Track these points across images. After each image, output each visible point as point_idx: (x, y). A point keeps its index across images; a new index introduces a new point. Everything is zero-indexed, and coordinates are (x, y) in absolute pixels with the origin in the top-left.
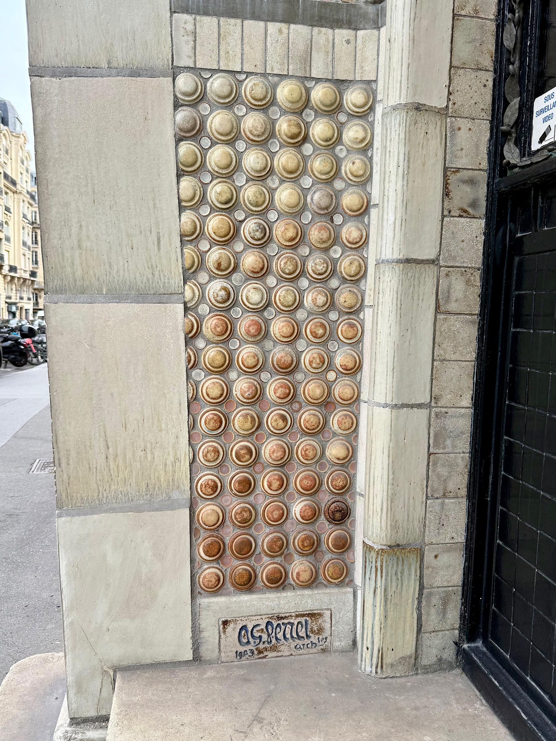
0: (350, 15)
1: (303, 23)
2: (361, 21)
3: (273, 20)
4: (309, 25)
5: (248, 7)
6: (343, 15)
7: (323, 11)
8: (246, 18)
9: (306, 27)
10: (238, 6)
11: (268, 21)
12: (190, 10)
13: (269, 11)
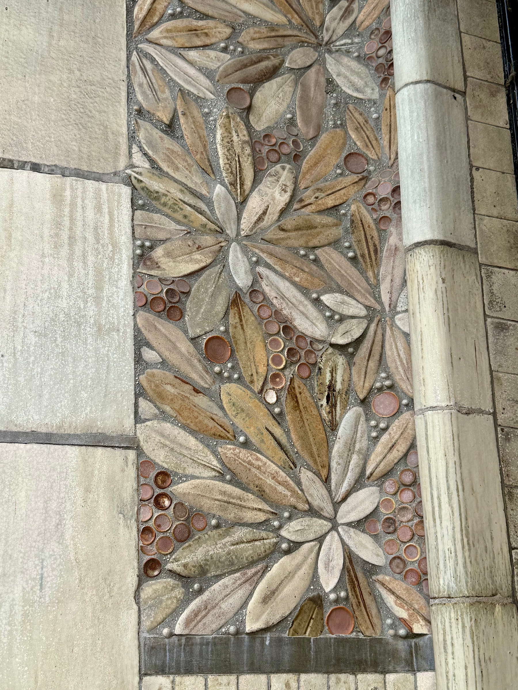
0: (376, 653)
1: (317, 671)
2: (390, 661)
3: (279, 671)
4: (324, 673)
5: (245, 656)
6: (367, 655)
7: (341, 650)
8: (242, 672)
9: (320, 675)
10: (232, 656)
11: (271, 672)
12: (167, 669)
13: (272, 658)
